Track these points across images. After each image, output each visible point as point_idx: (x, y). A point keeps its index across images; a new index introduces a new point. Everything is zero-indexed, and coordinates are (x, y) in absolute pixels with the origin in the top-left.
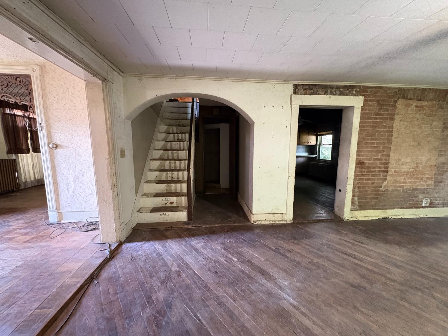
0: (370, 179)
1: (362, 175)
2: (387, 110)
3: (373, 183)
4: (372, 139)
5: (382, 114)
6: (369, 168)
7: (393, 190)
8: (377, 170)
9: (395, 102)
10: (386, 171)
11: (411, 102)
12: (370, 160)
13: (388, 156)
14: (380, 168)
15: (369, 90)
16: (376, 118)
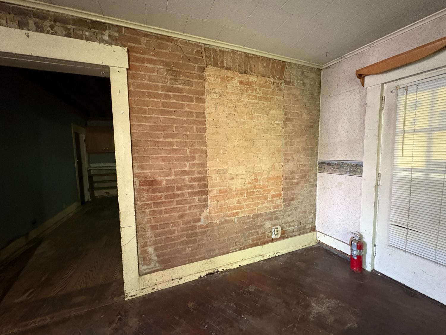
0: (175, 209)
1: (158, 204)
2: (189, 83)
3: (181, 216)
4: (167, 136)
5: (179, 90)
6: (168, 189)
7: (221, 223)
8: (186, 191)
9: (203, 70)
10: (204, 192)
11: (229, 74)
12: (169, 175)
13: (203, 165)
14: (191, 187)
15: (144, 40)
16: (167, 97)
